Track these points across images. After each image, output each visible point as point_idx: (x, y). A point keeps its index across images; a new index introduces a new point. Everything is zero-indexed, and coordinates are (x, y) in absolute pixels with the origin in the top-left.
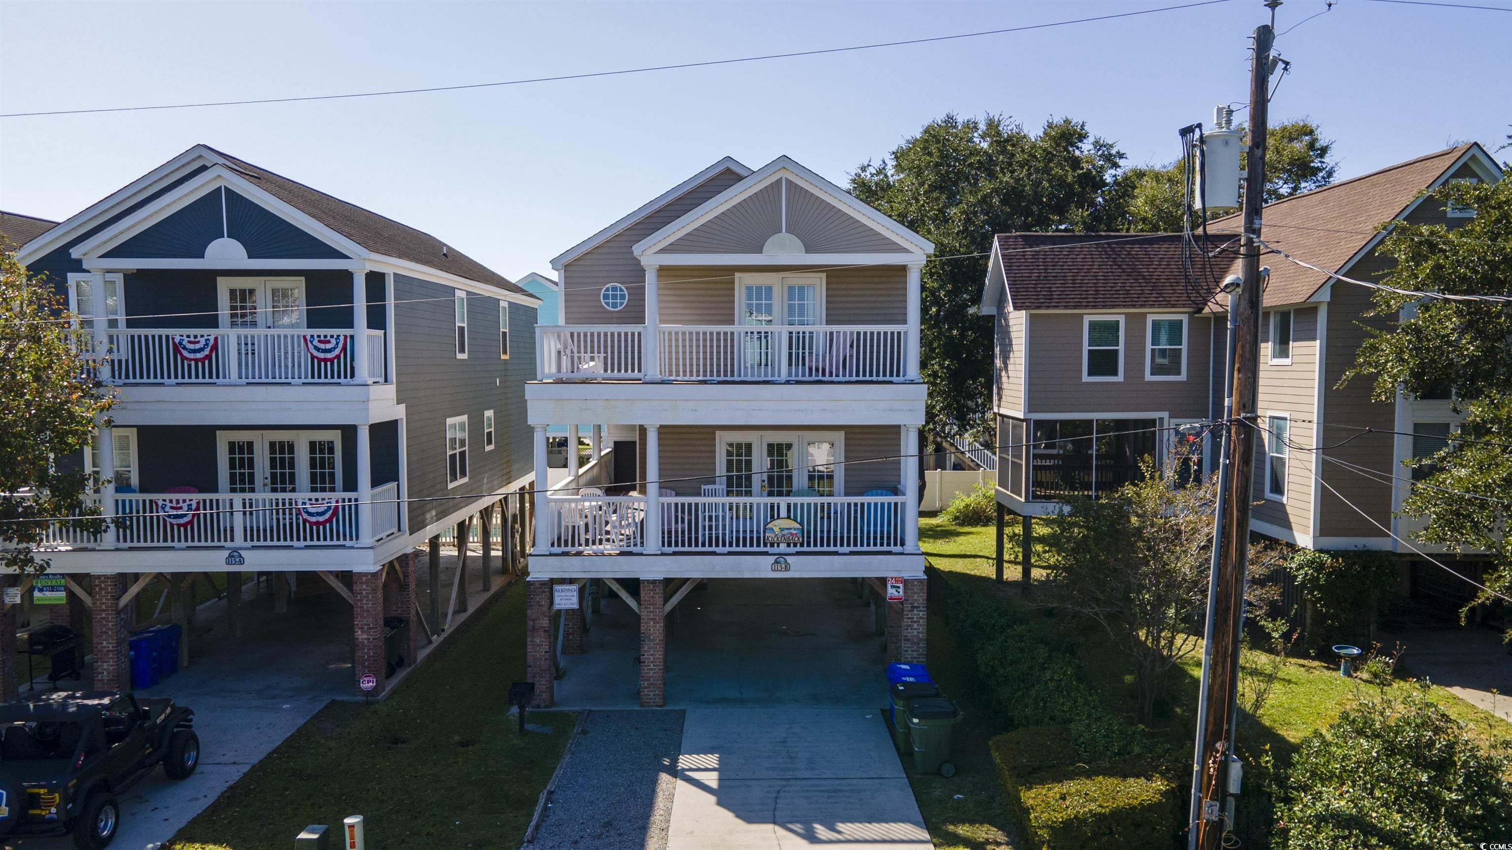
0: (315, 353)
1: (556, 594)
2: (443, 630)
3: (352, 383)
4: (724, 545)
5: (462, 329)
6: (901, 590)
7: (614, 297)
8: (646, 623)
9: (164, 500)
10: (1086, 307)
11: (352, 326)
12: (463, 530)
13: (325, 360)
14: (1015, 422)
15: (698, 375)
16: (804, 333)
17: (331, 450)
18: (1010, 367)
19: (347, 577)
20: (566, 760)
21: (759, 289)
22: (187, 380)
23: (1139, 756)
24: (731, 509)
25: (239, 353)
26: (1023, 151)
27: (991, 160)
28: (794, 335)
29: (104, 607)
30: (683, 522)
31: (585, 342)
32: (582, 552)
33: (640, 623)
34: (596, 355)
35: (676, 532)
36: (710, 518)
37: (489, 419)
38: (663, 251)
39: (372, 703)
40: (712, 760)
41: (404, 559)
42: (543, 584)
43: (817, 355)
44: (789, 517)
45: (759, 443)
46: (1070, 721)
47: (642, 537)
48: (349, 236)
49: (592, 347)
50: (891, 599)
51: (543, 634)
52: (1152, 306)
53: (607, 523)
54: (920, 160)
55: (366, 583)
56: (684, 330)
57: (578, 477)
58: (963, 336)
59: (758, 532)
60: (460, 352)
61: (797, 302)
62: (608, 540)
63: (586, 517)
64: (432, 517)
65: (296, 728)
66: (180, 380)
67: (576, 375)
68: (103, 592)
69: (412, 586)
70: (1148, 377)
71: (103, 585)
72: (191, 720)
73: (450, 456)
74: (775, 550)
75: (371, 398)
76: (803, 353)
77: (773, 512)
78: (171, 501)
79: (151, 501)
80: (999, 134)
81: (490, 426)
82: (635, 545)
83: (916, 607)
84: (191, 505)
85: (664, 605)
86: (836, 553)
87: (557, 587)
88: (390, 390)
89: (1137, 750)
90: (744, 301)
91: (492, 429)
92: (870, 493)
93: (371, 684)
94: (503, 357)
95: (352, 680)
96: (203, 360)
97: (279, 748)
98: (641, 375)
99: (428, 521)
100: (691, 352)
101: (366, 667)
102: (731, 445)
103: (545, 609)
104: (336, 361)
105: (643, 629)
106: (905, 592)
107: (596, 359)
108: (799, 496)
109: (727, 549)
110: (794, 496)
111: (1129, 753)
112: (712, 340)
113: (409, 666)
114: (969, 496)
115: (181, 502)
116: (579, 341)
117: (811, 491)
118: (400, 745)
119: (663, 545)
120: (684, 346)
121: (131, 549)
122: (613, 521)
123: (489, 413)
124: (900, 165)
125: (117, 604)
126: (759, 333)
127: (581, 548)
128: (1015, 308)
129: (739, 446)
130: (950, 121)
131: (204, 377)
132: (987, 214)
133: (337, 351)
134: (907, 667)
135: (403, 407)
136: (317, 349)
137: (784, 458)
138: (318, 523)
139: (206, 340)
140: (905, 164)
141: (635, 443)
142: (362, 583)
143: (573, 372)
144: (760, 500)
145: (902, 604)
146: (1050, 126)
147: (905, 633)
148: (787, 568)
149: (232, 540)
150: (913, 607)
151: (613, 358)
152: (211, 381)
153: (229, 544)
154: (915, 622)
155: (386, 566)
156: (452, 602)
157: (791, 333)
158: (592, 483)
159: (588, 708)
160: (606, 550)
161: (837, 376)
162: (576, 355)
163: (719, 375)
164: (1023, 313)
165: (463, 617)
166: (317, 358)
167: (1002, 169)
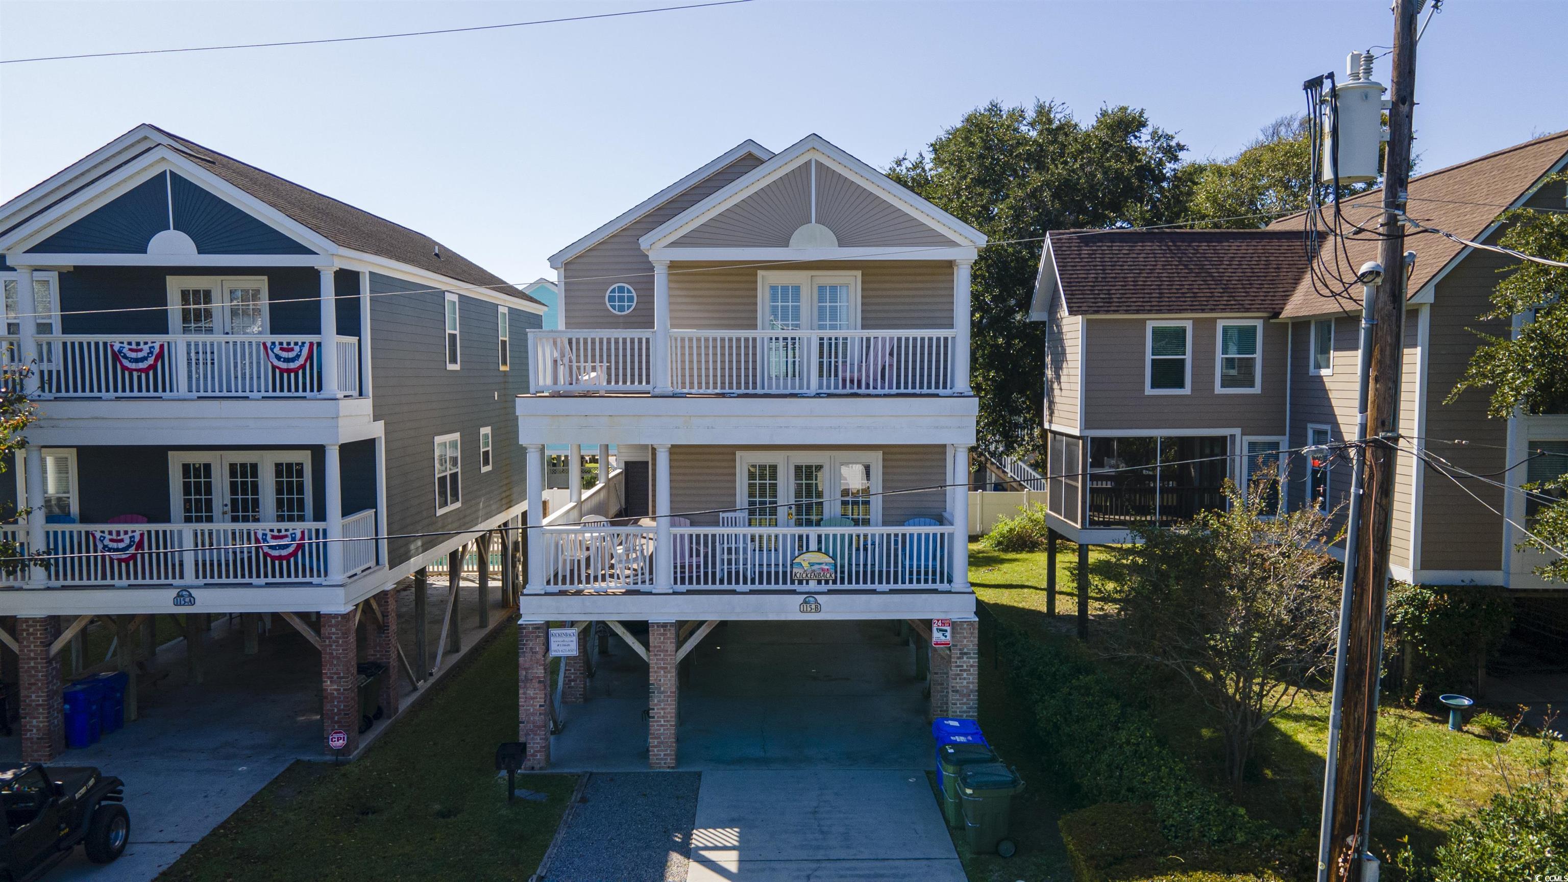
0: (276, 363)
1: (552, 639)
2: (431, 674)
3: (319, 396)
4: (745, 582)
5: (453, 337)
6: (948, 634)
7: (621, 299)
8: (656, 672)
9: (103, 532)
10: (1150, 311)
11: (318, 332)
12: (455, 560)
13: (289, 371)
14: (1070, 439)
15: (715, 388)
16: (836, 339)
17: (300, 473)
18: (1063, 379)
19: (314, 620)
20: (562, 835)
21: (785, 289)
22: (128, 394)
23: (1243, 845)
24: (753, 540)
25: (189, 364)
26: (1076, 140)
27: (1042, 150)
28: (825, 341)
29: (32, 655)
30: (698, 555)
31: (586, 350)
32: (582, 591)
33: (648, 672)
34: (598, 364)
35: (691, 566)
36: (729, 550)
37: (486, 436)
38: (674, 244)
39: (343, 764)
40: (730, 836)
41: (382, 597)
42: (538, 628)
43: (852, 365)
44: (819, 550)
45: (786, 466)
46: (1154, 795)
47: (651, 573)
48: (316, 229)
49: (593, 356)
50: (937, 644)
51: (537, 685)
52: (1223, 310)
53: (612, 557)
54: (960, 152)
55: (336, 626)
56: (699, 335)
57: (580, 503)
58: (1009, 345)
59: (784, 565)
60: (450, 362)
61: (828, 304)
62: (612, 576)
63: (588, 549)
64: (417, 548)
65: (251, 796)
66: (120, 394)
67: (574, 388)
68: (31, 638)
69: (393, 627)
70: (1218, 390)
71: (31, 630)
72: (120, 792)
73: (439, 478)
74: (804, 588)
75: (341, 414)
76: (836, 362)
77: (802, 544)
78: (110, 533)
79: (87, 533)
80: (1050, 121)
81: (487, 445)
82: (643, 582)
83: (966, 654)
84: (133, 537)
85: (676, 651)
86: (874, 592)
87: (553, 631)
88: (366, 405)
89: (1241, 837)
90: (768, 304)
91: (490, 448)
92: (911, 521)
93: (341, 741)
94: (502, 368)
95: (319, 737)
96: (146, 371)
97: (227, 822)
98: (649, 388)
99: (412, 552)
100: (707, 362)
101: (336, 722)
102: (754, 466)
103: (540, 656)
104: (300, 372)
105: (652, 679)
106: (953, 637)
107: (598, 368)
108: (830, 526)
109: (749, 587)
110: (825, 526)
111: (1230, 841)
112: (731, 347)
113: (389, 717)
114: (1013, 520)
115: (122, 533)
116: (578, 349)
117: (844, 519)
118: (370, 815)
119: (675, 583)
120: (699, 355)
121: (64, 588)
122: (620, 555)
123: (486, 430)
124: (939, 158)
125: (48, 652)
126: (785, 339)
127: (581, 586)
128: (1071, 312)
129: (762, 468)
130: (994, 109)
131: (148, 390)
132: (1036, 210)
133: (301, 361)
134: (956, 724)
135: (381, 424)
136: (278, 358)
137: (814, 482)
138: (280, 558)
139: (150, 348)
140: (945, 156)
141: (647, 463)
142: (331, 626)
143: (571, 384)
144: (787, 531)
145: (950, 649)
146: (1104, 114)
147: (952, 683)
148: (818, 609)
149: (182, 577)
150: (963, 654)
151: (617, 369)
152: (156, 394)
153: (177, 582)
154: (965, 670)
155: (361, 606)
156: (442, 642)
157: (822, 339)
158: (597, 510)
159: (589, 770)
160: (610, 588)
161: (875, 388)
162: (575, 364)
163: (739, 387)
164: (1079, 318)
165: (455, 658)
166: (278, 368)
167: (1053, 160)
